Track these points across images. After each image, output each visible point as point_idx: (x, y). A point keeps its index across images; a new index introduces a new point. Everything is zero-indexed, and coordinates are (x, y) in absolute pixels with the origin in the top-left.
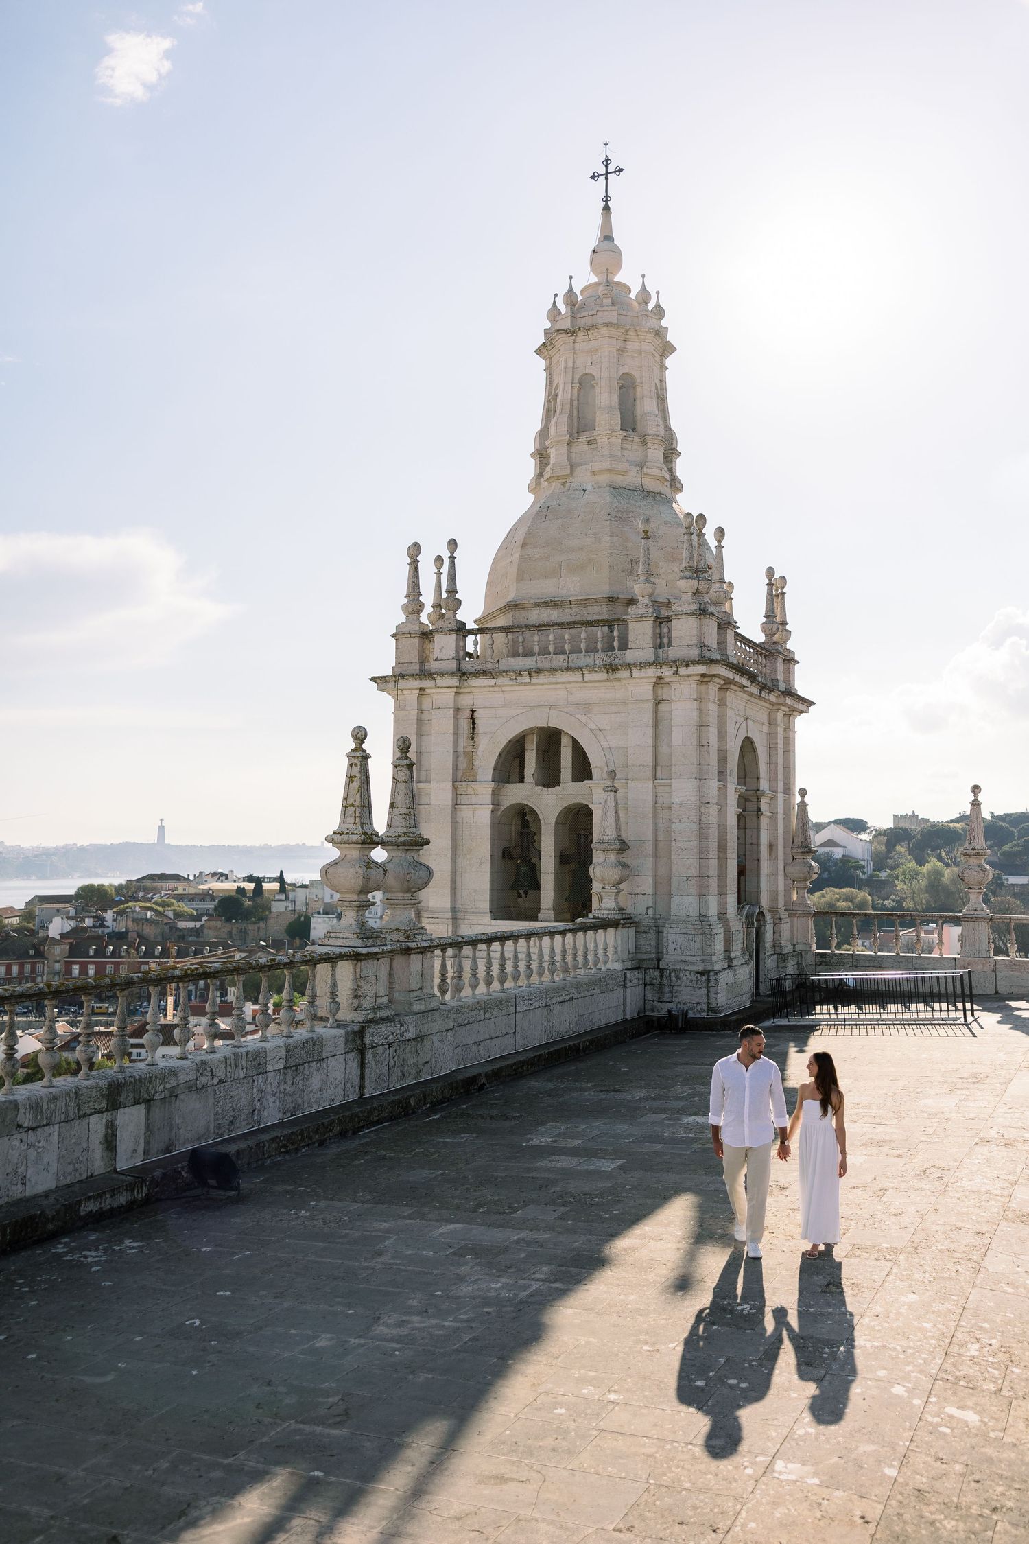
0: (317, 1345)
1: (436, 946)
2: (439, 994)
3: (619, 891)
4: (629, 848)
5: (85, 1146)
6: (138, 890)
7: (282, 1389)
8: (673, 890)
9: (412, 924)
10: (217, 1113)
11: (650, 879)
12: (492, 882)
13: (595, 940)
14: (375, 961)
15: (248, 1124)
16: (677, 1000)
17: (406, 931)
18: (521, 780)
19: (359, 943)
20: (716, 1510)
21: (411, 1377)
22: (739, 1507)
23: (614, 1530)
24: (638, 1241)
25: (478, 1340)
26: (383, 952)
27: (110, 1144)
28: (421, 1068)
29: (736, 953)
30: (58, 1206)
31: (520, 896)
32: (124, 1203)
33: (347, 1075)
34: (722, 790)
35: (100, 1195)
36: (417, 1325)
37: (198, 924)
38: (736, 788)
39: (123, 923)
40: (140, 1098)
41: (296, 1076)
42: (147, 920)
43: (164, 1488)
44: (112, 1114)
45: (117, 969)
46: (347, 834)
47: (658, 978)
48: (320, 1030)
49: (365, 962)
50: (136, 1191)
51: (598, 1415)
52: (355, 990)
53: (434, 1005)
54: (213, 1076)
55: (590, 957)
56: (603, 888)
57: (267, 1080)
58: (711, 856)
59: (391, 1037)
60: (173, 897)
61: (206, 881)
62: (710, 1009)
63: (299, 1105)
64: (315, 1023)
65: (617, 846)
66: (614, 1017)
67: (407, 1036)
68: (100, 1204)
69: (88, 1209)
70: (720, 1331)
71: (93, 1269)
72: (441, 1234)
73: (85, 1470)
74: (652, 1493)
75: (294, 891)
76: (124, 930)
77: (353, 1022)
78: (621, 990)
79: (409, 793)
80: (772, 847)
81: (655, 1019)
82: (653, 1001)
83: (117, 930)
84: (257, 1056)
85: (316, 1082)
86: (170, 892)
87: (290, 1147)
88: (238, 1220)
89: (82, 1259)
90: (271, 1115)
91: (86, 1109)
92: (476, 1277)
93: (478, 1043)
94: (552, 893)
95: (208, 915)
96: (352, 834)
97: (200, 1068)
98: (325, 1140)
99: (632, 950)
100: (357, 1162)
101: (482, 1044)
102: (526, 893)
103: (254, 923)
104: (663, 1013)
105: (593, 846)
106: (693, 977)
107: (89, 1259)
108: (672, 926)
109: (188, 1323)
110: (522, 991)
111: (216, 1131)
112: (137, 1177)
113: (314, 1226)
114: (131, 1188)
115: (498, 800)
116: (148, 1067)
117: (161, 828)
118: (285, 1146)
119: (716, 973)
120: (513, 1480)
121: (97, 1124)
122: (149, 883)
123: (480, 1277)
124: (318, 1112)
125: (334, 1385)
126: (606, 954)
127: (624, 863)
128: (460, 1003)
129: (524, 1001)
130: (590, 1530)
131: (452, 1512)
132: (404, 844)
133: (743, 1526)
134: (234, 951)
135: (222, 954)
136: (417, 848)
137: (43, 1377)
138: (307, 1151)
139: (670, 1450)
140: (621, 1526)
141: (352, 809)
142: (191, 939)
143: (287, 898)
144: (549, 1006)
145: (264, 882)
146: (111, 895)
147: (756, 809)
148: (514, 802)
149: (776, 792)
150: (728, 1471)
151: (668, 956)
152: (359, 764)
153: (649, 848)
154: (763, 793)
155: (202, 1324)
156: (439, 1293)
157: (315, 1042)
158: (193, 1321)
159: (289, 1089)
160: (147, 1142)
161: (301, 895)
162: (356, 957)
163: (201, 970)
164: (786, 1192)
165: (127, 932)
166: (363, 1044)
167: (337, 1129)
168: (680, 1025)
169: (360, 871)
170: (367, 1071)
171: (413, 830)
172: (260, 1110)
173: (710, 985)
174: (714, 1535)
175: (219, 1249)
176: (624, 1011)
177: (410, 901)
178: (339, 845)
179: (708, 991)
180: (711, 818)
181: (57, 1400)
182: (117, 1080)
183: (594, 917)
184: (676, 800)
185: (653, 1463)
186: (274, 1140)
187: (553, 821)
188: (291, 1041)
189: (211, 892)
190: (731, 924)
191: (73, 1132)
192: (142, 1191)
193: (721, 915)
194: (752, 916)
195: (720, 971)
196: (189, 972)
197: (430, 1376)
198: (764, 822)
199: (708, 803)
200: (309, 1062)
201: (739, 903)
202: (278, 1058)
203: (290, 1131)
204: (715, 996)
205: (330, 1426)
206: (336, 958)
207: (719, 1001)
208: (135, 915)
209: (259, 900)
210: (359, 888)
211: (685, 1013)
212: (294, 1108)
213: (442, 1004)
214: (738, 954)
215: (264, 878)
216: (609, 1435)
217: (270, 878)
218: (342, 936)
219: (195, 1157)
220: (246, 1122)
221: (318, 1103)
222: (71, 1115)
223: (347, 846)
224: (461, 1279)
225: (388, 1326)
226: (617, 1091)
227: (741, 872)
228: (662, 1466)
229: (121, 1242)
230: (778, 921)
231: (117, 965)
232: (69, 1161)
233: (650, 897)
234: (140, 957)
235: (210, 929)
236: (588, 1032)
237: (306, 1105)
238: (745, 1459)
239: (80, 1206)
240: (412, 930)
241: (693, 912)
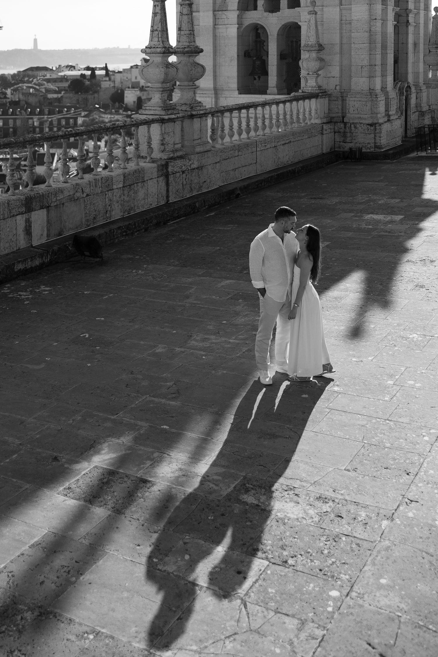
0: (157, 351)
1: (209, 113)
2: (210, 141)
3: (318, 75)
4: (324, 48)
5: (15, 232)
6: (24, 76)
7: (140, 376)
8: (353, 74)
9: (194, 100)
10: (86, 213)
11: (338, 68)
12: (238, 71)
13: (304, 106)
14: (173, 123)
15: (104, 219)
16: (355, 141)
17: (190, 104)
18: (255, 8)
19: (163, 113)
20: (407, 461)
21: (213, 372)
22: (422, 460)
23: (345, 470)
24: (343, 293)
25: (251, 351)
26: (178, 118)
27: (28, 231)
28: (202, 185)
29: (393, 111)
30: (3, 266)
31: (255, 79)
32: (38, 264)
33: (159, 190)
34: (385, 11)
35: (25, 260)
36: (214, 341)
37: (60, 96)
38: (393, 9)
39: (17, 96)
40: (43, 206)
41: (130, 191)
42: (30, 94)
43: (79, 431)
44: (28, 215)
45: (15, 122)
46: (154, 48)
47: (343, 128)
48: (142, 164)
49: (167, 124)
50: (44, 258)
51: (328, 400)
52: (162, 140)
53: (208, 147)
54: (83, 192)
55: (301, 117)
56: (308, 74)
57: (113, 194)
58: (377, 53)
59: (184, 167)
60: (45, 80)
61: (63, 71)
62: (376, 147)
63: (132, 208)
64: (139, 160)
65: (317, 48)
66: (316, 152)
67: (193, 166)
68: (25, 265)
69: (19, 268)
70: (400, 350)
71: (26, 303)
72: (222, 286)
73: (35, 418)
74: (366, 448)
75: (114, 75)
76: (17, 100)
77: (161, 159)
78: (320, 136)
79: (190, 21)
80: (416, 45)
81: (341, 153)
82: (340, 142)
83: (14, 100)
84: (107, 180)
85: (141, 194)
86: (42, 77)
87: (129, 232)
88: (103, 276)
89: (18, 297)
90: (117, 214)
91: (14, 212)
92: (246, 313)
93: (234, 170)
94: (276, 78)
95: (65, 90)
96: (157, 48)
97: (75, 188)
98: (148, 228)
99: (327, 111)
100: (168, 242)
101: (237, 170)
102: (259, 77)
103: (92, 94)
104: (346, 149)
105: (301, 48)
106: (365, 127)
107: (23, 297)
108: (352, 96)
109: (82, 335)
110: (260, 138)
111: (86, 223)
112: (45, 250)
113: (147, 280)
114: (41, 256)
115: (241, 21)
116: (47, 188)
117: (35, 41)
118: (125, 232)
119: (380, 125)
120: (280, 436)
121: (21, 220)
122: (30, 73)
123: (249, 313)
124: (143, 211)
125: (169, 375)
126: (310, 114)
127: (321, 58)
128: (223, 146)
129: (261, 144)
130: (331, 469)
131: (246, 454)
132: (187, 52)
133: (426, 472)
134: (80, 111)
135: (74, 113)
136: (196, 54)
137: (5, 364)
138: (138, 234)
139: (375, 423)
140: (349, 468)
141: (156, 33)
142: (56, 104)
143: (110, 80)
144: (277, 146)
145: (96, 70)
146: (9, 80)
147: (406, 21)
148: (251, 22)
149: (419, 10)
150: (413, 437)
151: (349, 115)
152: (159, 5)
153: (337, 48)
154: (411, 11)
155: (90, 336)
156: (225, 322)
157: (140, 172)
158: (85, 334)
159: (126, 198)
160: (48, 230)
161: (118, 77)
162: (162, 121)
163: (74, 132)
164: (435, 264)
165: (19, 101)
166: (168, 172)
167: (155, 221)
168: (357, 157)
169: (163, 70)
170: (170, 188)
171: (193, 44)
172: (110, 211)
173: (376, 132)
174: (407, 476)
175: (95, 292)
176: (322, 149)
177: (192, 87)
178: (149, 55)
179: (375, 136)
180: (377, 29)
181: (15, 378)
182: (30, 195)
183: (303, 92)
184: (354, 18)
185: (365, 431)
186: (119, 228)
187: (275, 33)
188: (126, 171)
189: (66, 77)
190: (389, 94)
191: (8, 225)
192: (47, 258)
193: (384, 89)
194: (403, 89)
195: (382, 124)
196: (67, 133)
197: (225, 372)
198: (411, 29)
199: (376, 19)
200: (137, 183)
201: (394, 81)
202: (119, 181)
203: (128, 223)
204: (379, 138)
205: (169, 399)
206: (150, 122)
207: (382, 141)
208: (24, 91)
209: (94, 81)
210: (162, 80)
211: (360, 150)
212: (129, 209)
213: (212, 147)
214: (394, 112)
215: (96, 68)
216: (337, 412)
217: (99, 68)
218: (153, 108)
219: (76, 239)
220: (102, 218)
221: (143, 206)
222: (6, 215)
223: (154, 55)
224: (237, 314)
225: (197, 341)
226: (321, 199)
227: (396, 62)
228: (371, 432)
229: (39, 287)
230: (419, 91)
231: (15, 120)
232: (6, 241)
233: (338, 79)
234: (28, 115)
235: (66, 98)
236: (300, 162)
237: (136, 208)
238: (423, 431)
239: (15, 266)
240: (194, 104)
241: (366, 88)
